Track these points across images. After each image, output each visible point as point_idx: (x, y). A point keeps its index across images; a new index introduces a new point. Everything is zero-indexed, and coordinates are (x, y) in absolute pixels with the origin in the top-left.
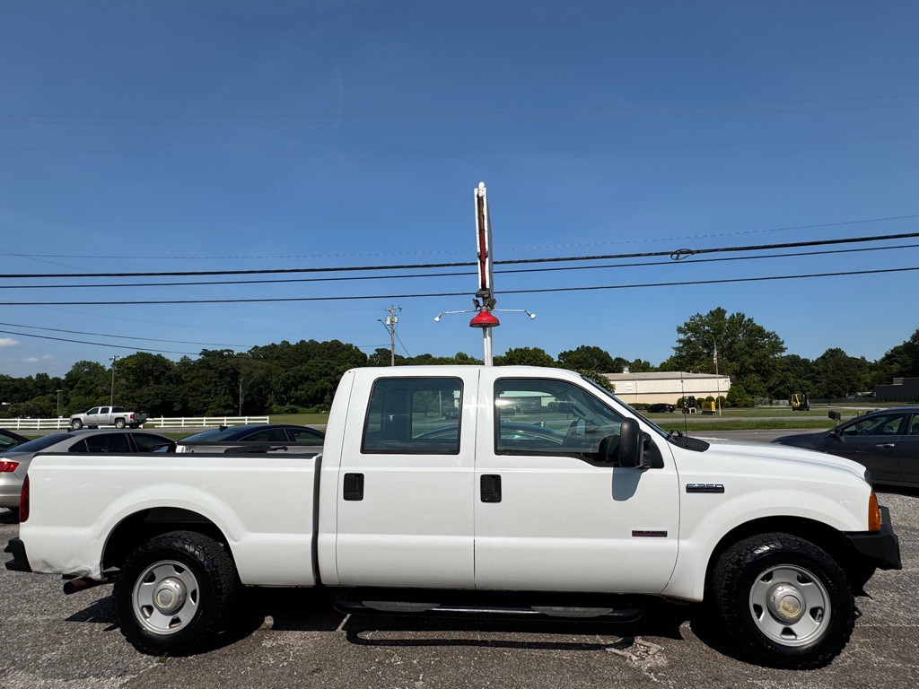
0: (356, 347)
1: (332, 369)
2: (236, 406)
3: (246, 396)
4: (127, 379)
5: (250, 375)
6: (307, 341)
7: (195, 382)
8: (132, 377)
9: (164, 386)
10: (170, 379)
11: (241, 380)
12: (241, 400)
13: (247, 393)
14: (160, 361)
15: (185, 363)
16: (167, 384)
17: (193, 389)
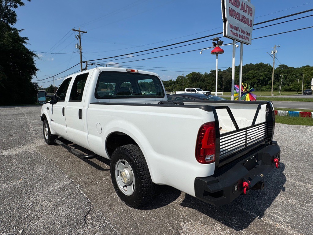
0: (270, 65)
1: (258, 74)
2: (222, 89)
3: (225, 85)
4: (190, 81)
5: (226, 78)
6: (249, 64)
7: (209, 81)
8: (191, 80)
9: (199, 82)
10: (201, 80)
11: (223, 80)
12: (223, 87)
13: (225, 84)
14: (198, 74)
15: (206, 75)
16: (201, 82)
17: (208, 83)
